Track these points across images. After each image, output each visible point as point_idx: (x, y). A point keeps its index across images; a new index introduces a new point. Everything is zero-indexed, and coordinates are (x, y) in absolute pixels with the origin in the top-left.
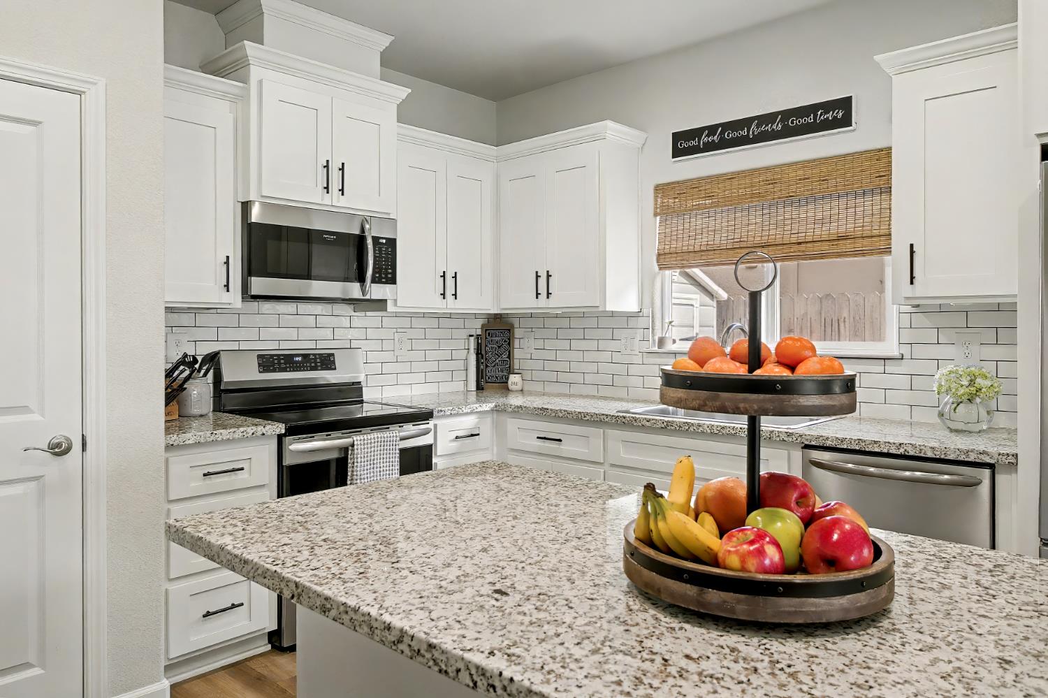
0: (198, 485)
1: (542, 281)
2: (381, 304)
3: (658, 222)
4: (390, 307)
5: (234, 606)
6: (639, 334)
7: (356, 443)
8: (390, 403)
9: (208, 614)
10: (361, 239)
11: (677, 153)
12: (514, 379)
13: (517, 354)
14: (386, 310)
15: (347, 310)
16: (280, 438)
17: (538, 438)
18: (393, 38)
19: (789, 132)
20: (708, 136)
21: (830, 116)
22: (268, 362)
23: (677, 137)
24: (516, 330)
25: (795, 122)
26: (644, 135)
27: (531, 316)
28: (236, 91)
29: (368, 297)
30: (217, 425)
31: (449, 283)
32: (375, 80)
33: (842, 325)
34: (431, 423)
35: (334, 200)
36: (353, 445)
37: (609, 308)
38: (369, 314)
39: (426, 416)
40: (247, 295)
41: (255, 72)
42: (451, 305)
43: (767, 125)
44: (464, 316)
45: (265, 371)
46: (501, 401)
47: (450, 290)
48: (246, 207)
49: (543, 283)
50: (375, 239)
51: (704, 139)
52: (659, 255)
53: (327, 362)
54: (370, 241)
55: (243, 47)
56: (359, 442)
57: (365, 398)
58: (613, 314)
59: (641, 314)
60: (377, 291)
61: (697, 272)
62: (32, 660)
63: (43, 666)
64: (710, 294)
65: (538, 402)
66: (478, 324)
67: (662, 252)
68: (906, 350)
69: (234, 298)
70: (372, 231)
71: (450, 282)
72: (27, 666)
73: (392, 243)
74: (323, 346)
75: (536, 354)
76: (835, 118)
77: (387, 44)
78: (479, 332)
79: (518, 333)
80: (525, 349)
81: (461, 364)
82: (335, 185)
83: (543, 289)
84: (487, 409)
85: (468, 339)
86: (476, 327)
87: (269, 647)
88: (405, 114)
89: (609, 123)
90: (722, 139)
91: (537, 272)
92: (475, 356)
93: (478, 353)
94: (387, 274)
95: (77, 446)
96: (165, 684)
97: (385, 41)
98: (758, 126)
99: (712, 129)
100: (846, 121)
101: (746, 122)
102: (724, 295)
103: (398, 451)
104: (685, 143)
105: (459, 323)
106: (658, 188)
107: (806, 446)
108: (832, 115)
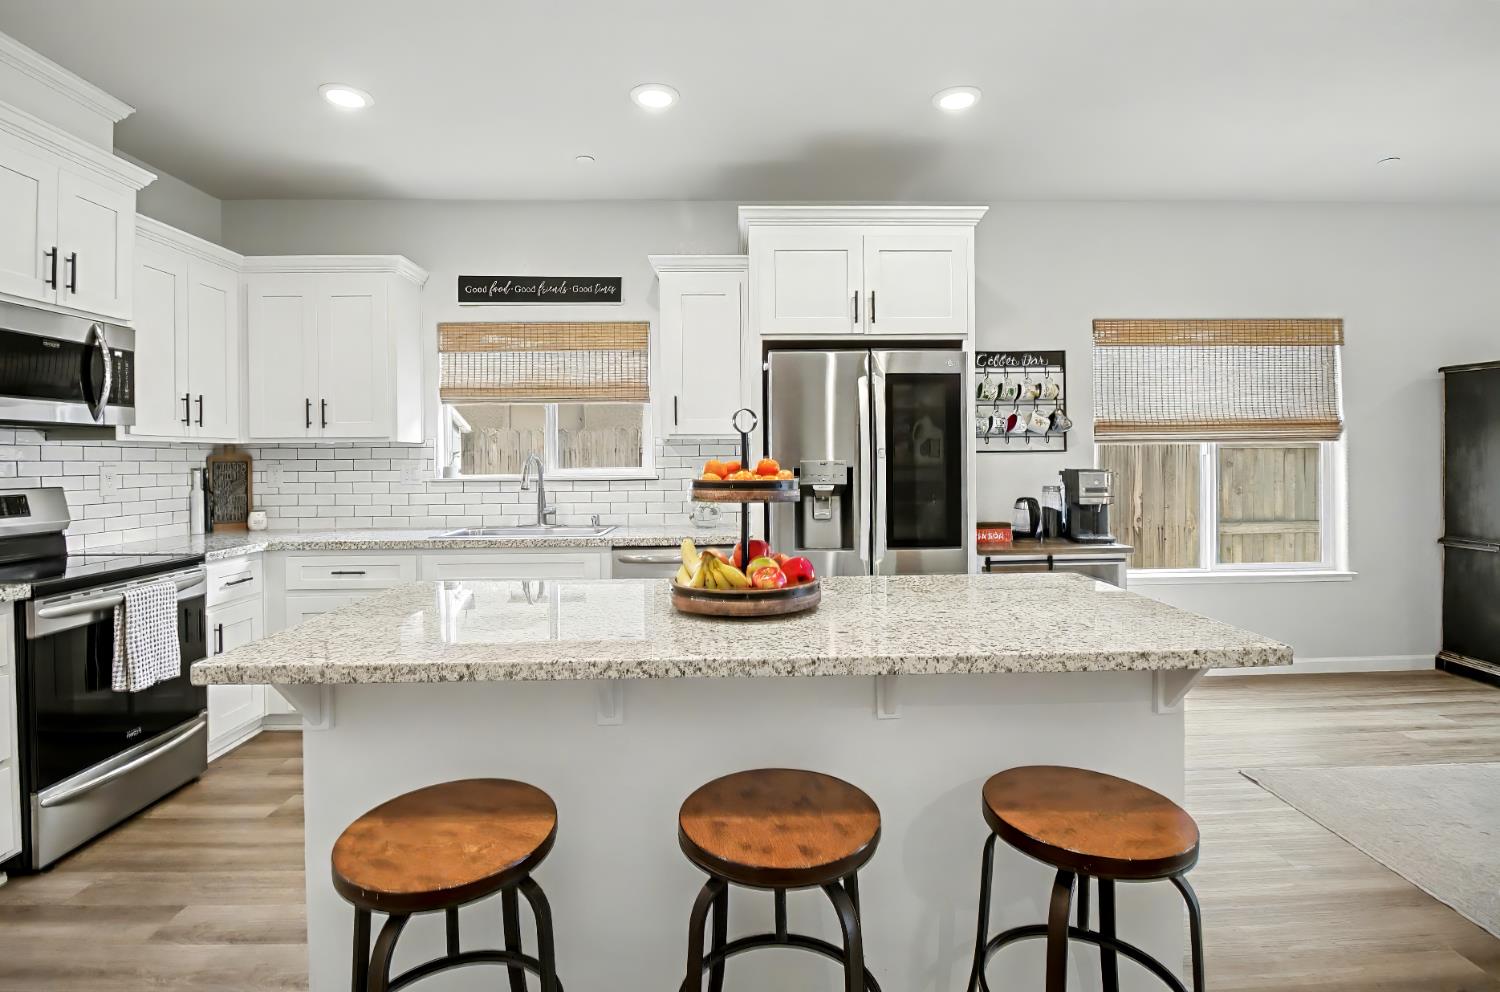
1: (315, 410)
2: (108, 431)
3: (441, 361)
4: (121, 434)
6: (423, 464)
7: (127, 599)
8: (117, 553)
10: (92, 350)
11: (463, 297)
12: (255, 516)
13: (257, 489)
14: (115, 439)
15: (37, 437)
16: (20, 607)
17: (333, 573)
18: (134, 111)
19: (570, 297)
20: (498, 286)
21: (605, 289)
23: (463, 281)
24: (255, 463)
25: (575, 289)
26: (424, 273)
27: (278, 447)
29: (100, 422)
31: (192, 408)
32: (104, 152)
33: (573, 455)
34: (202, 570)
35: (61, 298)
36: (123, 603)
38: (64, 443)
42: (194, 433)
43: (554, 287)
47: (194, 415)
49: (316, 412)
50: (112, 351)
51: (494, 289)
52: (441, 390)
53: (15, 506)
54: (105, 352)
56: (132, 598)
59: (424, 445)
60: (110, 415)
67: (445, 387)
68: (660, 473)
70: (105, 341)
71: (194, 408)
73: (129, 356)
76: (609, 293)
77: (125, 117)
78: (204, 465)
79: (256, 465)
80: (262, 484)
82: (63, 278)
83: (315, 418)
84: (259, 549)
85: (192, 474)
86: (200, 459)
89: (401, 259)
90: (512, 291)
91: (307, 400)
92: (202, 492)
93: (206, 487)
94: (124, 396)
97: (124, 112)
98: (546, 287)
99: (502, 281)
100: (616, 297)
101: (536, 281)
103: (176, 604)
104: (473, 289)
105: (181, 455)
106: (441, 327)
107: (614, 548)
108: (607, 290)
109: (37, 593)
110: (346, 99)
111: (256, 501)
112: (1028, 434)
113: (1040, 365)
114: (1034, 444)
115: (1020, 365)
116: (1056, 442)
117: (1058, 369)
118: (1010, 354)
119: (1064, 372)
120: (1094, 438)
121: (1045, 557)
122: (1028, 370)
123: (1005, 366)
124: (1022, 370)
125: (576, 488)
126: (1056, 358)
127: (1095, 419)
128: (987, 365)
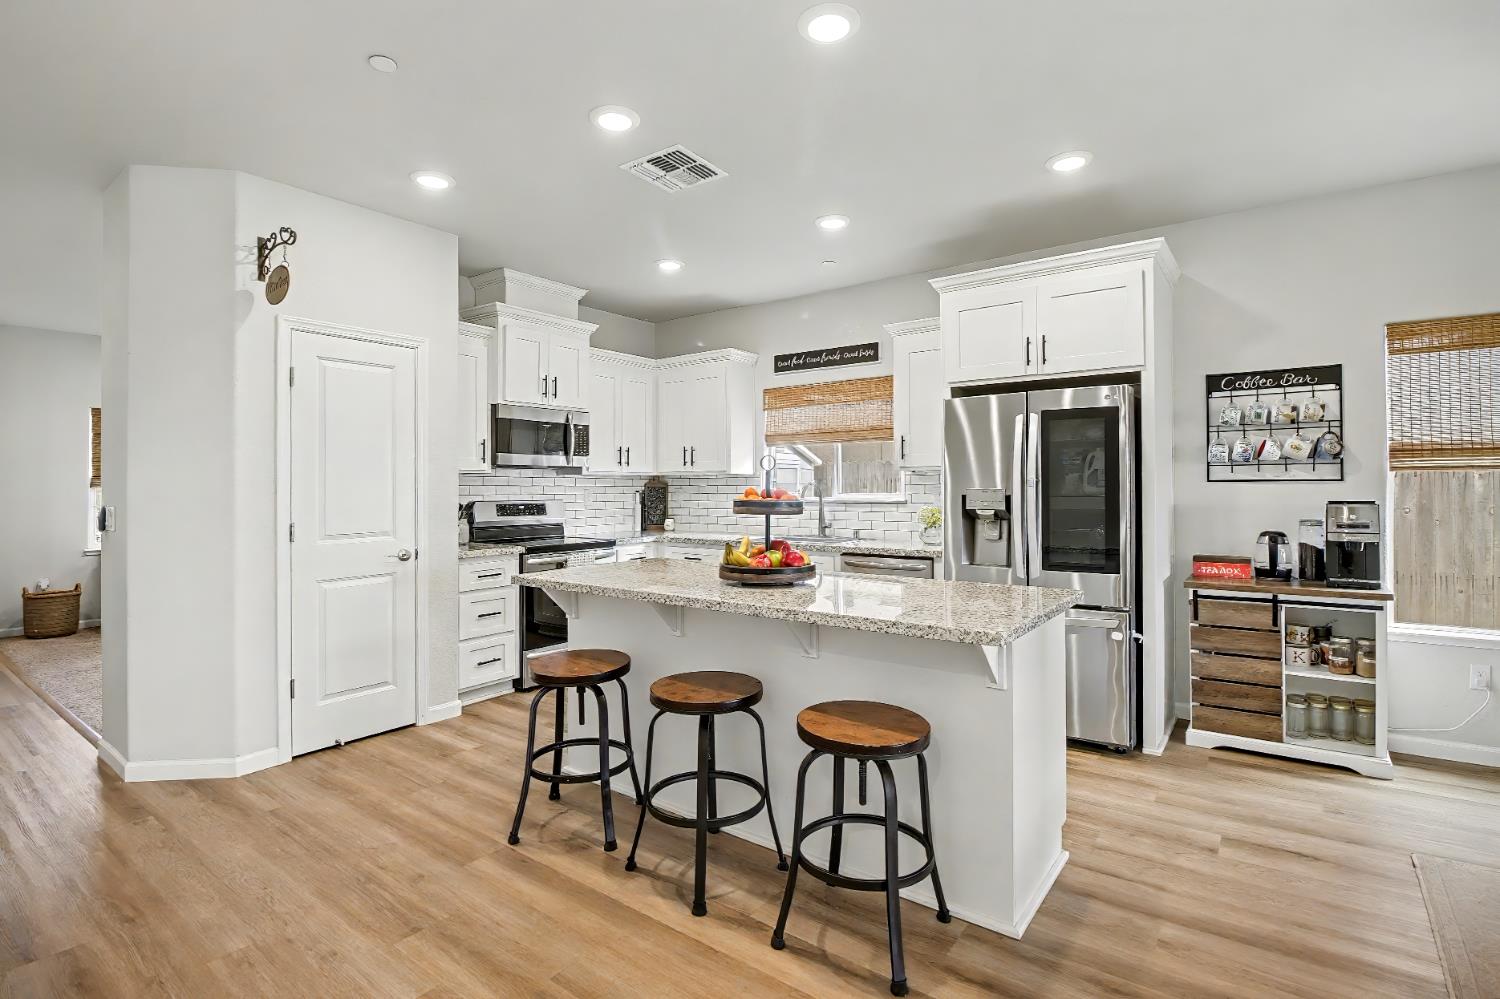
0: (475, 583)
1: (688, 454)
2: (578, 470)
3: (765, 417)
4: (584, 472)
5: (495, 660)
7: (569, 560)
9: (480, 664)
10: (566, 427)
11: (777, 369)
12: (668, 522)
13: (670, 504)
14: (581, 474)
16: (521, 555)
17: (685, 558)
18: (586, 291)
19: (843, 362)
20: (797, 359)
21: (866, 353)
22: (503, 509)
23: (778, 359)
24: (670, 487)
25: (846, 355)
26: (756, 356)
27: (680, 478)
28: (488, 333)
29: (570, 465)
30: (471, 548)
31: (623, 455)
32: (575, 320)
34: (615, 548)
35: (549, 401)
37: (734, 471)
38: (567, 476)
39: (611, 544)
40: (494, 464)
41: (502, 320)
42: (625, 470)
43: (831, 356)
44: (631, 478)
45: (502, 515)
46: (658, 536)
47: (624, 460)
48: (494, 408)
49: (689, 456)
50: (576, 426)
51: (795, 361)
52: (767, 436)
53: (540, 509)
54: (572, 427)
55: (495, 305)
57: (565, 534)
58: (736, 476)
59: (754, 476)
60: (576, 461)
61: (801, 448)
62: (390, 680)
63: (395, 684)
64: (809, 461)
65: (684, 536)
66: (643, 482)
67: (769, 434)
68: (908, 498)
69: (487, 467)
70: (574, 421)
71: (625, 454)
72: (386, 683)
73: (586, 428)
74: (537, 499)
75: (683, 504)
76: (868, 355)
77: (582, 295)
78: (643, 489)
79: (670, 489)
80: (674, 500)
81: (630, 512)
82: (551, 391)
83: (688, 459)
85: (636, 494)
86: (640, 486)
87: (513, 690)
88: (595, 342)
89: (734, 350)
90: (805, 363)
91: (685, 447)
92: (641, 505)
93: (643, 503)
94: (583, 448)
95: (413, 557)
96: (458, 704)
98: (826, 356)
100: (875, 358)
101: (818, 353)
102: (819, 462)
104: (783, 363)
105: (630, 483)
106: (766, 391)
107: (844, 554)
108: (869, 352)
109: (530, 551)
110: (669, 267)
111: (670, 512)
112: (1286, 461)
113: (1305, 384)
114: (1295, 472)
115: (1279, 386)
116: (1328, 470)
117: (1333, 386)
118: (1265, 374)
119: (1340, 389)
120: (1388, 465)
121: (1270, 596)
122: (1288, 389)
123: (1259, 388)
124: (1281, 390)
125: (848, 509)
126: (1331, 375)
127: (1389, 443)
128: (1235, 389)
